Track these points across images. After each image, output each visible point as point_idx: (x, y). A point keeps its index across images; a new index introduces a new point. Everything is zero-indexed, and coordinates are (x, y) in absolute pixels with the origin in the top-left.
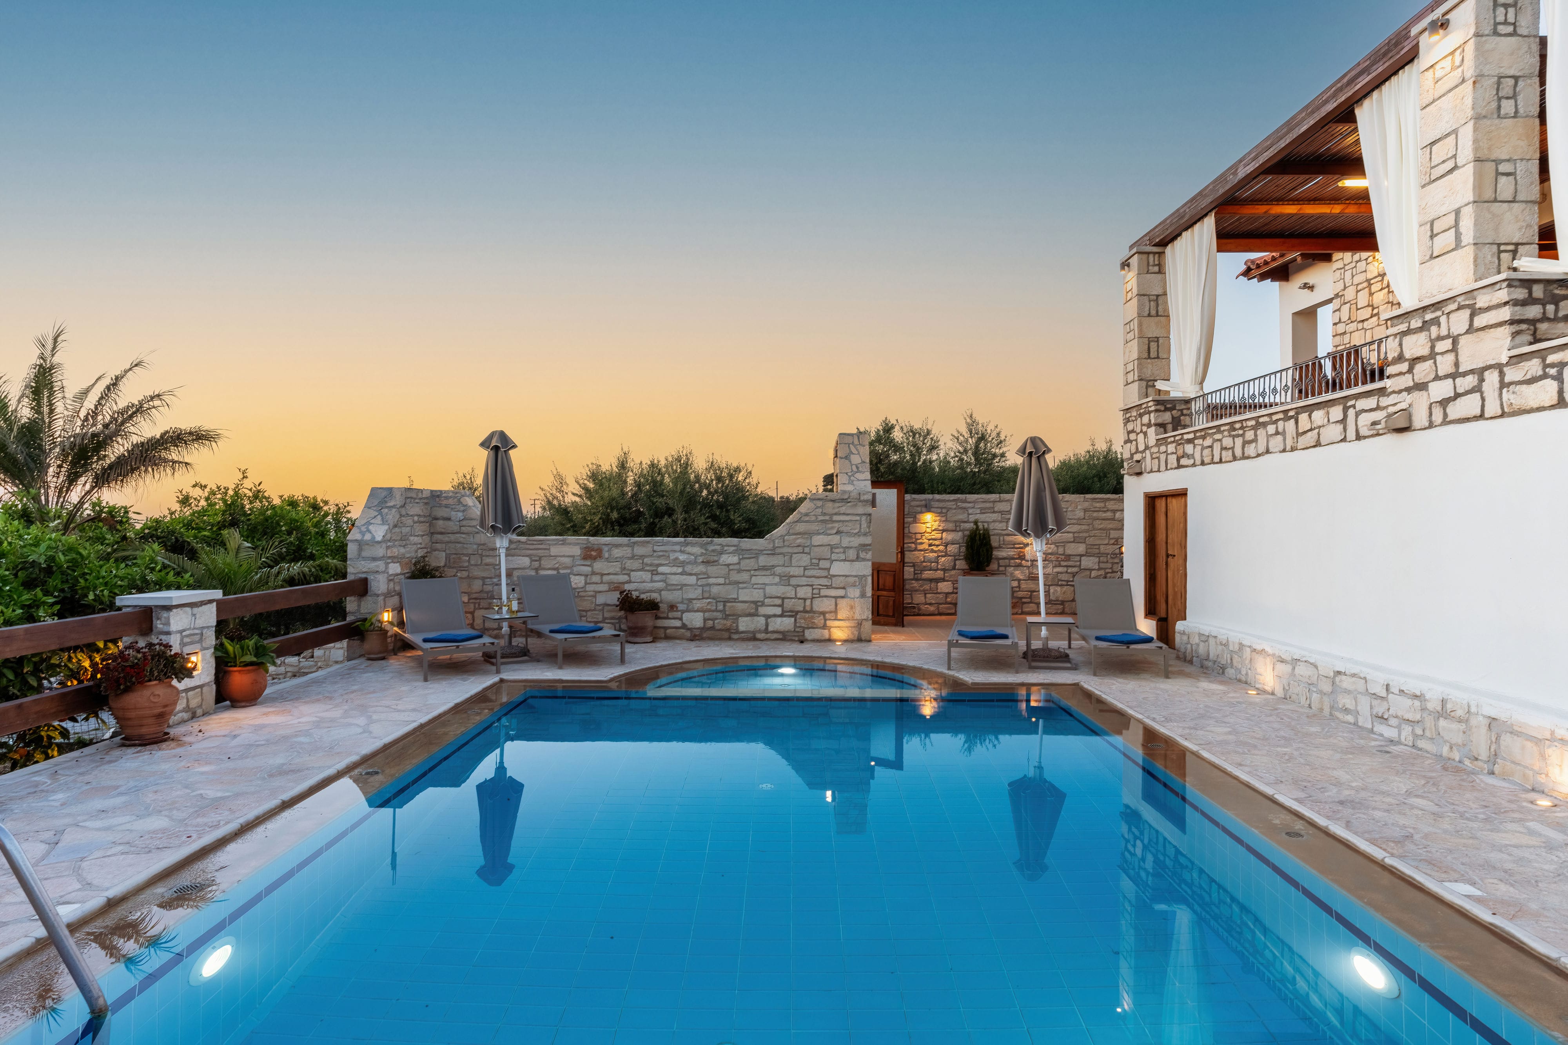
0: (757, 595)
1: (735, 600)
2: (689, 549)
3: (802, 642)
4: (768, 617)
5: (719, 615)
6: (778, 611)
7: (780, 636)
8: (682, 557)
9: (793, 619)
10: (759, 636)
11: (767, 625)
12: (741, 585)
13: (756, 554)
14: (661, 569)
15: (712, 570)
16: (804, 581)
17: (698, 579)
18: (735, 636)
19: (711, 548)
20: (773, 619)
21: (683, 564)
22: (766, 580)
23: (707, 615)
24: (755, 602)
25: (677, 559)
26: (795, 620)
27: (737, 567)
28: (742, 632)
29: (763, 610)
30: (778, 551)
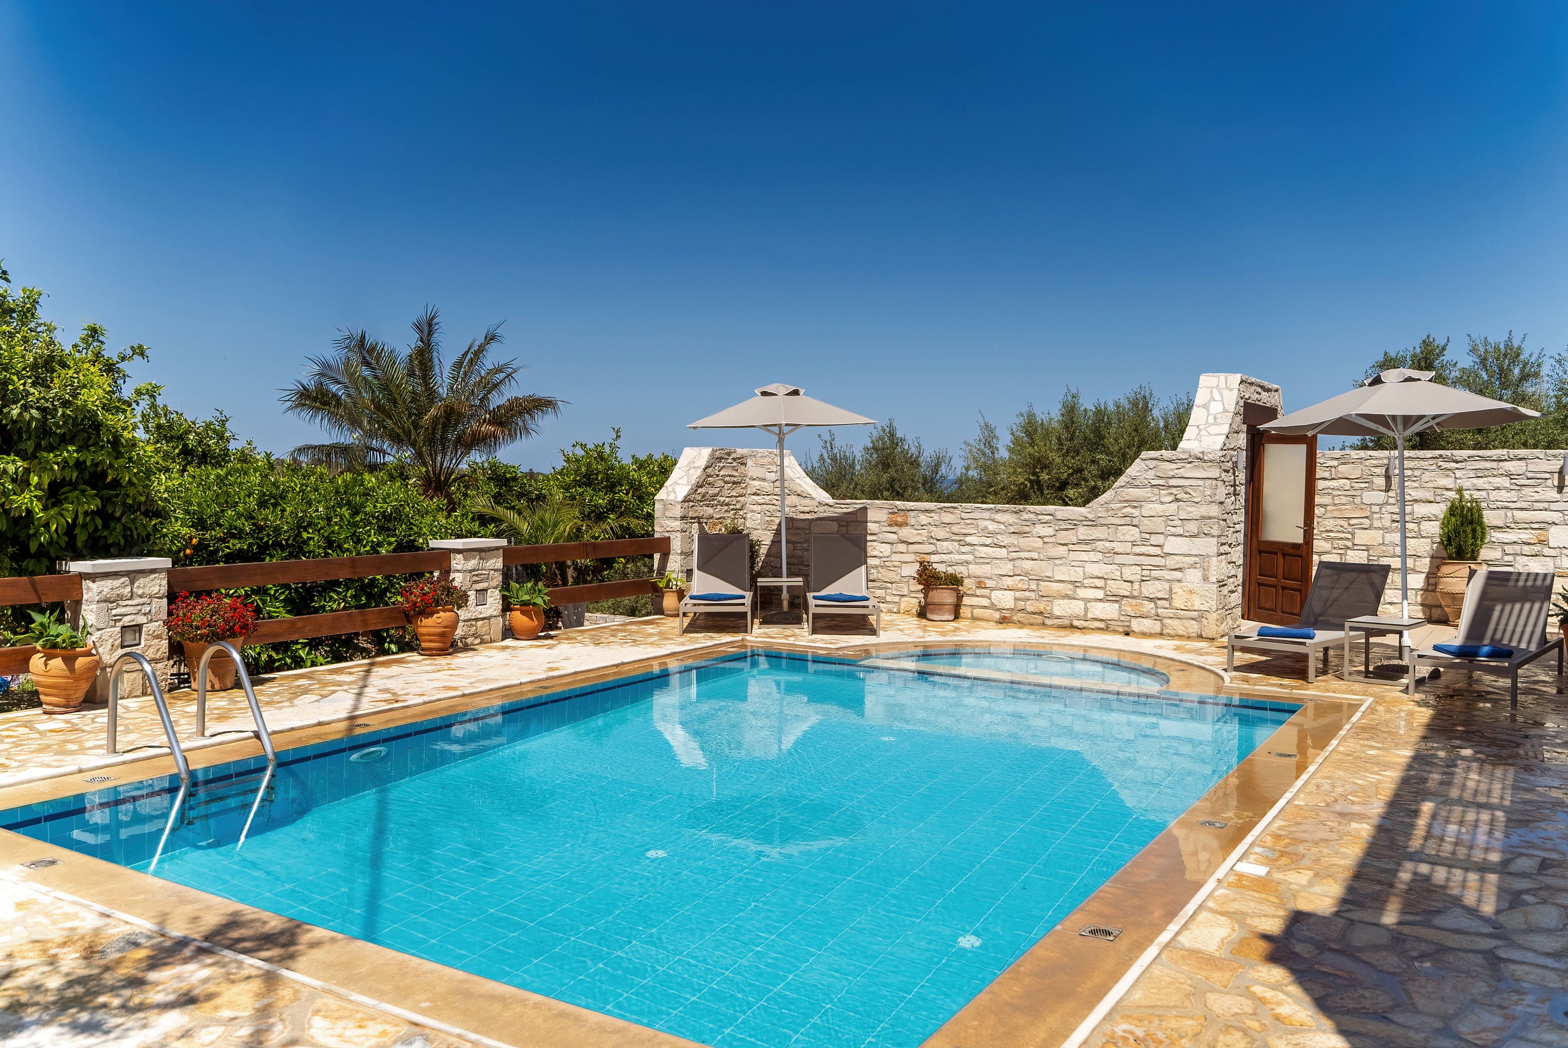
0: (1076, 574)
1: (1049, 579)
2: (999, 517)
3: (1127, 634)
4: (1087, 601)
5: (1032, 595)
6: (1100, 594)
7: (1101, 625)
8: (992, 526)
9: (1117, 606)
10: (1076, 623)
11: (1086, 610)
12: (1056, 561)
13: (1074, 524)
14: (969, 539)
15: (1023, 542)
16: (1131, 559)
17: (1008, 552)
18: (1049, 622)
19: (1025, 516)
20: (1093, 604)
21: (993, 534)
22: (1084, 556)
23: (1019, 594)
24: (1073, 582)
25: (986, 528)
26: (1120, 607)
27: (1053, 539)
28: (1058, 618)
29: (1082, 593)
30: (1102, 521)
